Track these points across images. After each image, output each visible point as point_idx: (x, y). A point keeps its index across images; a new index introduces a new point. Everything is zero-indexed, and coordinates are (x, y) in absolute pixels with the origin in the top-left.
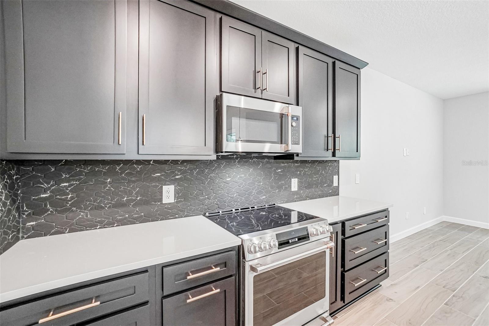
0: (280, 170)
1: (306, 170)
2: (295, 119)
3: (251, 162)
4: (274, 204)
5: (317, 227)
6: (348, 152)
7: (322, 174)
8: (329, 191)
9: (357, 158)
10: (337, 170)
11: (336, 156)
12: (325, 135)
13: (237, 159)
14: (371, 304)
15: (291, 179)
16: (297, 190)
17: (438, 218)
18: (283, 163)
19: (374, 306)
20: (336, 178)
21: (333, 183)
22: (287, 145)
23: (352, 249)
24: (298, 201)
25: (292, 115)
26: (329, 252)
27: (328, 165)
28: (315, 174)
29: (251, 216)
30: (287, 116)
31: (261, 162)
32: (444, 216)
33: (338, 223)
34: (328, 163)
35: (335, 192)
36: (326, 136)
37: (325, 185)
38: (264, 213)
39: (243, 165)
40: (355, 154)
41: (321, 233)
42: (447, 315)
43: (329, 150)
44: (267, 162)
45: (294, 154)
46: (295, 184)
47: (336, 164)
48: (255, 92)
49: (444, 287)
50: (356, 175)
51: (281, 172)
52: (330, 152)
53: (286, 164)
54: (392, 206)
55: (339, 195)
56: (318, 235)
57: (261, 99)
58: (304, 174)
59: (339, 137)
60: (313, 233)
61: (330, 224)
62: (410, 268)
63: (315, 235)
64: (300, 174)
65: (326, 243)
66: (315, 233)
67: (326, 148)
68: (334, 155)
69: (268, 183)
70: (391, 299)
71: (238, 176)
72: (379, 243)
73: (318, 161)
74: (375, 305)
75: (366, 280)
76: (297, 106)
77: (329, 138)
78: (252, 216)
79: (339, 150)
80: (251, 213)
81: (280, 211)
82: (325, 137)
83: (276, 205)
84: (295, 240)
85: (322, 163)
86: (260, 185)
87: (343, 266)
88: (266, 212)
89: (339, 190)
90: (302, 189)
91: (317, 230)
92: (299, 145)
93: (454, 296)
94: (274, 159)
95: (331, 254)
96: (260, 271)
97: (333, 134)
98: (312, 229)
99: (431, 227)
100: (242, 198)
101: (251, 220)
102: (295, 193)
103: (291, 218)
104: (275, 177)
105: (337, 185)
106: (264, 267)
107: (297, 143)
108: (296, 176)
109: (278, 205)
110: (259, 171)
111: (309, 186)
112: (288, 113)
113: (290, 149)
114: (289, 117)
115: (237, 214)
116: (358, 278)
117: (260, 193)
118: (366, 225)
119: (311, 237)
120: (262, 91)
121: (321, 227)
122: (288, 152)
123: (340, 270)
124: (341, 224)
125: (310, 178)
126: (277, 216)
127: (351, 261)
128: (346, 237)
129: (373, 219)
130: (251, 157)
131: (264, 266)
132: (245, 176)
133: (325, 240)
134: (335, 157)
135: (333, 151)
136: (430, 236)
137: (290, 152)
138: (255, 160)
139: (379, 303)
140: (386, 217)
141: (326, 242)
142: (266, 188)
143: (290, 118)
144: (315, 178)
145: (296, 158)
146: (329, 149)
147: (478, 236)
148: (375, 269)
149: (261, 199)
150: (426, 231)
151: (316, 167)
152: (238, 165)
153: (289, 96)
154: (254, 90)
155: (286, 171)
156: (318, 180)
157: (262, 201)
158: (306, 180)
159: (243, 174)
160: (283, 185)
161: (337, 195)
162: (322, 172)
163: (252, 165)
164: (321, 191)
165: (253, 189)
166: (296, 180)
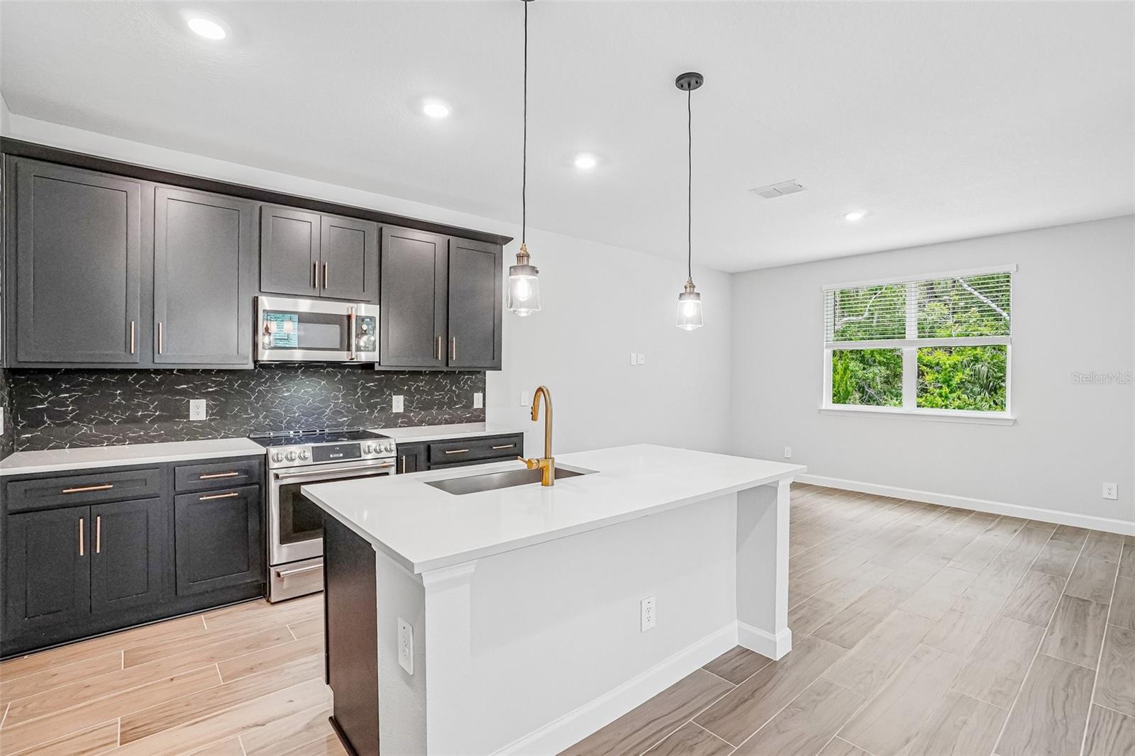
0: (372, 384)
1: (420, 384)
2: (368, 320)
3: (324, 372)
7: (451, 390)
8: (466, 414)
10: (480, 386)
13: (300, 369)
15: (392, 397)
16: (403, 411)
20: (478, 397)
21: (473, 404)
24: (405, 427)
27: (464, 378)
28: (438, 391)
31: (340, 372)
34: (464, 375)
35: (479, 417)
37: (457, 406)
39: (309, 376)
43: (439, 358)
44: (350, 373)
47: (479, 376)
51: (374, 386)
53: (383, 376)
55: (485, 421)
57: (319, 297)
58: (417, 389)
64: (409, 389)
69: (351, 401)
71: (302, 391)
85: (451, 375)
86: (337, 403)
89: (485, 414)
90: (412, 411)
92: (374, 352)
94: (362, 369)
100: (308, 419)
102: (398, 415)
104: (363, 393)
105: (482, 407)
107: (371, 349)
108: (400, 392)
109: (366, 430)
111: (426, 406)
117: (337, 413)
118: (467, 450)
119: (364, 454)
124: (423, 446)
125: (427, 395)
130: (323, 366)
132: (313, 391)
135: (445, 359)
138: (330, 370)
142: (348, 407)
144: (437, 395)
149: (339, 422)
151: (439, 379)
152: (302, 376)
153: (364, 291)
155: (383, 384)
156: (444, 398)
157: (342, 424)
158: (421, 397)
159: (309, 388)
160: (377, 403)
161: (482, 421)
162: (451, 387)
163: (325, 376)
164: (449, 414)
165: (327, 408)
166: (401, 398)
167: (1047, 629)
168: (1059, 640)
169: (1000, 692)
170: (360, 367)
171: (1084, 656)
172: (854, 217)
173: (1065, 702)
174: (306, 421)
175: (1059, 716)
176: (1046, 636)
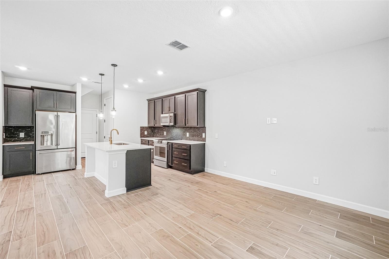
1: (192, 130)
7: (198, 132)
8: (201, 139)
10: (205, 131)
15: (186, 133)
20: (204, 134)
25: (170, 116)
27: (200, 129)
28: (195, 132)
35: (204, 140)
37: (199, 137)
46: (188, 134)
47: (204, 129)
50: (215, 134)
55: (206, 142)
64: (190, 131)
73: (196, 127)
85: (198, 128)
90: (191, 137)
102: (188, 137)
105: (204, 137)
108: (188, 132)
110: (179, 130)
111: (193, 136)
124: (171, 143)
151: (195, 129)
156: (196, 134)
158: (192, 134)
167: (65, 254)
168: (56, 252)
169: (60, 220)
171: (43, 252)
173: (43, 228)
175: (43, 224)
176: (62, 249)
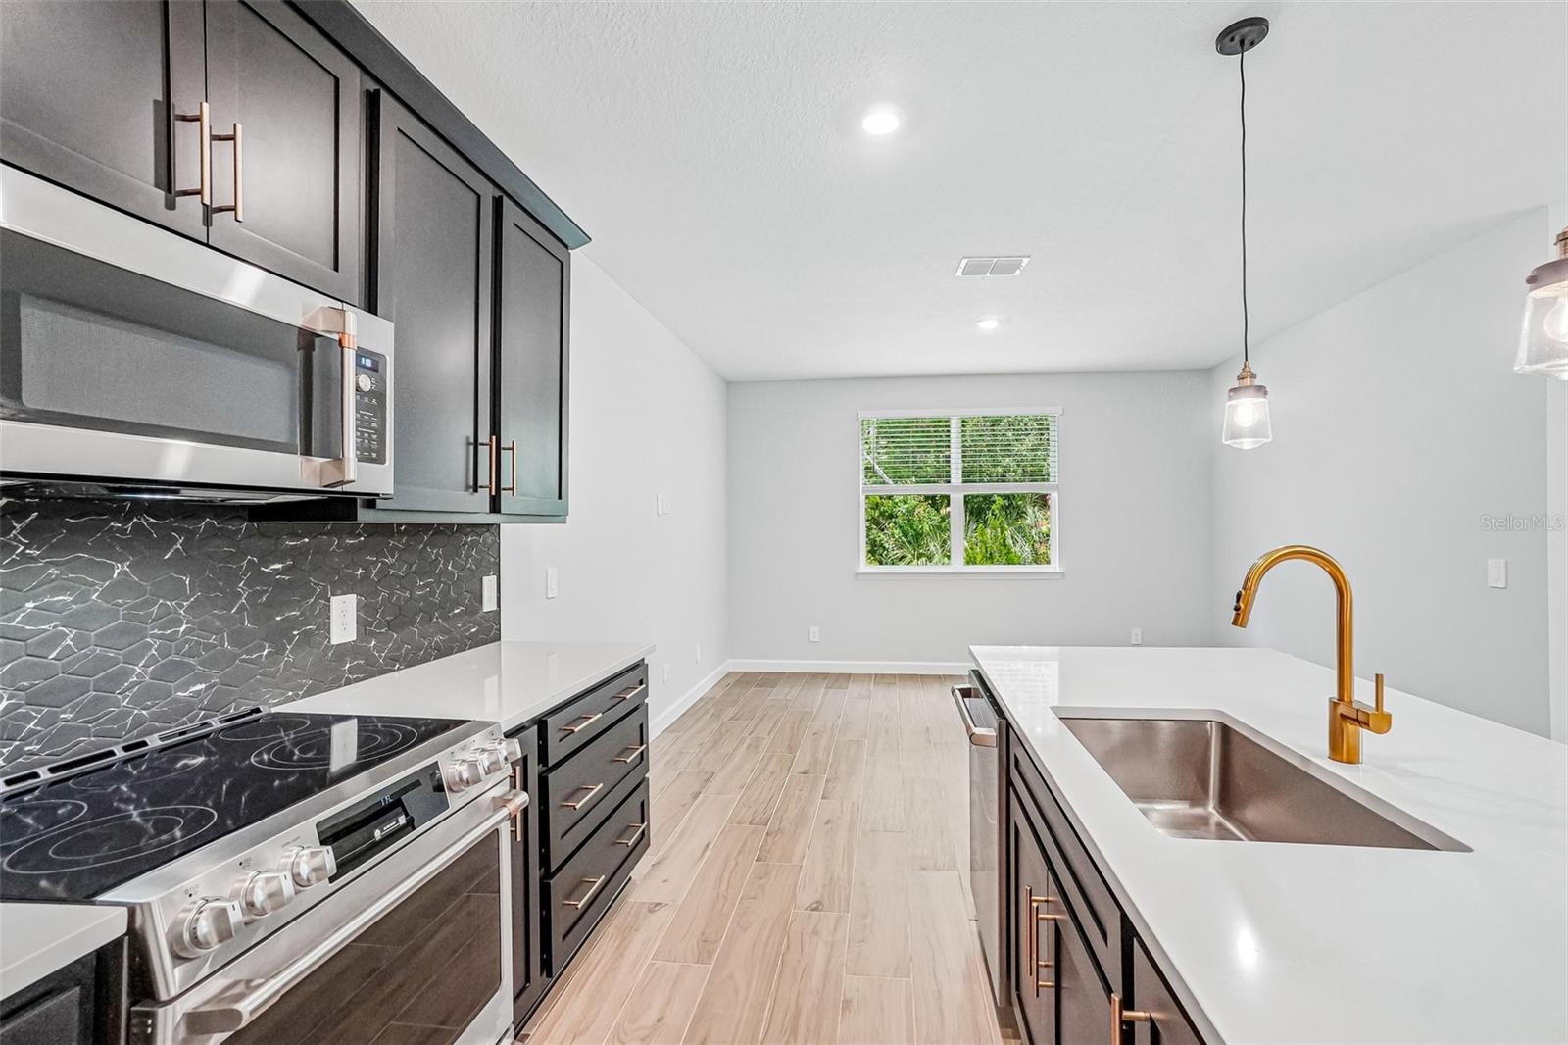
0: (279, 566)
1: (389, 560)
2: (368, 363)
3: (123, 532)
4: (257, 710)
5: (469, 756)
6: (534, 497)
7: (444, 571)
8: (470, 628)
9: (558, 516)
10: (492, 559)
11: (502, 512)
12: (468, 438)
13: (20, 518)
14: (616, 939)
15: (329, 600)
16: (355, 639)
17: (719, 669)
18: (295, 536)
19: (622, 942)
20: (489, 582)
21: (481, 602)
22: (338, 459)
23: (566, 800)
24: (357, 681)
25: (358, 347)
26: (509, 829)
27: (466, 543)
28: (423, 575)
29: (118, 788)
30: (339, 349)
31: (180, 531)
32: (730, 660)
33: (527, 725)
34: (467, 536)
35: (489, 631)
36: (472, 441)
37: (456, 611)
38: (200, 759)
39: (62, 547)
40: (551, 504)
41: (488, 772)
42: (762, 882)
43: (479, 490)
44: (212, 533)
45: (355, 500)
46: (344, 617)
47: (489, 538)
48: (171, 205)
49: (750, 823)
50: (547, 572)
51: (283, 572)
52: (484, 496)
53: (306, 540)
54: (653, 649)
55: (499, 639)
56: (477, 781)
57: (207, 245)
58: (384, 574)
59: (512, 449)
60: (461, 780)
61: (509, 735)
62: (684, 805)
63: (468, 783)
64: (366, 576)
65: (500, 802)
66: (465, 776)
67: (471, 483)
68: (495, 506)
69: (217, 624)
70: (657, 904)
71: (30, 605)
72: (628, 761)
73: (428, 527)
74: (625, 938)
75: (603, 877)
76: (370, 312)
77: (480, 447)
78: (124, 788)
79: (512, 489)
80: (123, 776)
81: (283, 734)
82: (469, 444)
83: (264, 710)
84: (397, 822)
85: (446, 534)
86: (171, 638)
87: (545, 860)
88: (208, 753)
89: (499, 624)
90: (372, 634)
91: (473, 765)
92: (384, 463)
93: (767, 834)
94: (251, 519)
95: (514, 833)
96: (252, 1012)
97: (494, 437)
98: (456, 766)
99: (710, 691)
100: (56, 714)
101: (118, 810)
102: (343, 650)
103: (329, 753)
104: (253, 597)
105: (495, 608)
106: (273, 982)
107: (374, 455)
108: (344, 586)
109: (274, 710)
110: (168, 574)
111: (399, 619)
112: (343, 333)
113: (351, 475)
114: (346, 350)
115: (22, 801)
116: (582, 882)
117: (171, 671)
118: (600, 714)
119: (452, 795)
120: (209, 212)
121: (484, 750)
122: (339, 489)
123: (535, 873)
124: (536, 727)
125: (403, 588)
126: (265, 757)
127: (565, 838)
128: (550, 765)
129: (612, 695)
130: (120, 509)
131: (273, 977)
132: (83, 598)
133: (497, 792)
134: (499, 512)
135: (493, 493)
136: (711, 713)
137: (347, 488)
138: (146, 521)
139: (632, 928)
140: (641, 683)
141: (501, 797)
142: (208, 647)
143: (350, 356)
144: (421, 588)
145: (365, 516)
146: (482, 487)
147: (786, 691)
148: (619, 838)
149: (177, 700)
150: (703, 703)
151: (425, 548)
152: (27, 546)
153: (336, 269)
154: (161, 194)
155: (306, 566)
156: (432, 593)
157: (188, 707)
158: (391, 595)
159: (62, 590)
160: (292, 623)
161: (495, 641)
162: (446, 565)
163: (127, 546)
164: (444, 632)
165: (132, 659)
166: (351, 599)
170: (246, 514)
172: (989, 325)
174: (49, 721)
